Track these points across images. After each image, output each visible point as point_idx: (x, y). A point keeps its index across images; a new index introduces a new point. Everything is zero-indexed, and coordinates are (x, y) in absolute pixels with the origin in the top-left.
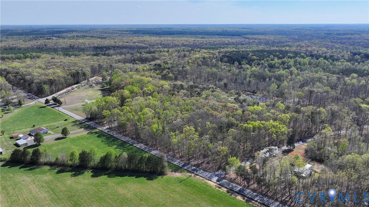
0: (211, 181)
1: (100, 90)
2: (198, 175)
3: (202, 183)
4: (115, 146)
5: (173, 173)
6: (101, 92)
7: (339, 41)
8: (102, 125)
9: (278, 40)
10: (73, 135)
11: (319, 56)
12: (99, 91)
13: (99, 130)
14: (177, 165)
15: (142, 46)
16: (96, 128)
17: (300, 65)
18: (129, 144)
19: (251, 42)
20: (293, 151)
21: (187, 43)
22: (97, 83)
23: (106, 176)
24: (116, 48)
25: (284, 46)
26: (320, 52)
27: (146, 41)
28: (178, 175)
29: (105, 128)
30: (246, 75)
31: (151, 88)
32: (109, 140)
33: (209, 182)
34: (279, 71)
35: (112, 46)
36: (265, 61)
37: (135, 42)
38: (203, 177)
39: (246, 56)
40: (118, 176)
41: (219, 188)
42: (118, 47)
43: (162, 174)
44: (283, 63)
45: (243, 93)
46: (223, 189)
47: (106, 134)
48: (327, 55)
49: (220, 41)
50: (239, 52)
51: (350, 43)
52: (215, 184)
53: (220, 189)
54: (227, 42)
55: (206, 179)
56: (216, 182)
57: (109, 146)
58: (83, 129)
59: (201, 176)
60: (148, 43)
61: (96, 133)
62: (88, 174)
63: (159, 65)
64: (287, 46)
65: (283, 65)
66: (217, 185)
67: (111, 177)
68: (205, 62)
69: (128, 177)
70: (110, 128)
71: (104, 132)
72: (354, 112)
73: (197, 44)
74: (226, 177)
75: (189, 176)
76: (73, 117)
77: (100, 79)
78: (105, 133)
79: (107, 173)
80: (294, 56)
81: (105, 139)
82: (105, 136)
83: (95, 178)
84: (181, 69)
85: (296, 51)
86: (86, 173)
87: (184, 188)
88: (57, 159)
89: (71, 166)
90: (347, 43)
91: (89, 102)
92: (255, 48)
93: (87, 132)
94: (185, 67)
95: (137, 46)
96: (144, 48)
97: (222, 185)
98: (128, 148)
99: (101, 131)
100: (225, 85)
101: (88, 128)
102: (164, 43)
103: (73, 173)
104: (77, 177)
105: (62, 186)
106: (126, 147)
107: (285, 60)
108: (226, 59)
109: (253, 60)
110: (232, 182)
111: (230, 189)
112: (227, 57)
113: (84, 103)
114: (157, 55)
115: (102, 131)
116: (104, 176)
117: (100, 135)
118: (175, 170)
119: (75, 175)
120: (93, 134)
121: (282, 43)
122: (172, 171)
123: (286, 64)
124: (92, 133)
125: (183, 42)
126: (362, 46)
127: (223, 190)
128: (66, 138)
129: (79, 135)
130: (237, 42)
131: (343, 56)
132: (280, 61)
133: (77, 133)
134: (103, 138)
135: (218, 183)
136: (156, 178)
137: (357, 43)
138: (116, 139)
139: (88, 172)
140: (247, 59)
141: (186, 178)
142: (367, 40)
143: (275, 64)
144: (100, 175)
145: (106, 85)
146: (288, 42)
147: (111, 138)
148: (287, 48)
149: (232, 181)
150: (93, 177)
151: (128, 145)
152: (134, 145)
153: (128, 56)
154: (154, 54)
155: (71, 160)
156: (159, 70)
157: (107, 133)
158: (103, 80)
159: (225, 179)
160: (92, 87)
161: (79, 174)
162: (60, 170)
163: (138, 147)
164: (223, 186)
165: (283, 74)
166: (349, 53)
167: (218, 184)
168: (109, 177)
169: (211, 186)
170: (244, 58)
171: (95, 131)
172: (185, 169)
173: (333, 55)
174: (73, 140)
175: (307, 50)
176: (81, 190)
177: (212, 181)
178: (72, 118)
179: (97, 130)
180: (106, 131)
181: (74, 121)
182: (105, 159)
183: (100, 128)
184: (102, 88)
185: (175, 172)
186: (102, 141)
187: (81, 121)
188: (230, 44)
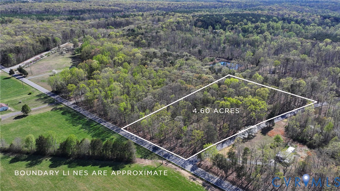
0: (184, 170)
1: (70, 57)
2: (171, 163)
3: (174, 173)
4: (80, 126)
5: (143, 160)
6: (72, 60)
7: (307, 4)
8: (69, 99)
9: (250, 3)
10: (36, 112)
11: (290, 19)
12: (70, 59)
13: (65, 105)
14: (147, 150)
15: (117, 9)
16: (61, 103)
17: (273, 29)
18: (96, 122)
19: (224, 5)
20: (273, 128)
21: (162, 6)
22: (68, 50)
23: (66, 166)
24: (91, 12)
25: (256, 10)
26: (292, 16)
27: (122, 4)
28: (147, 162)
29: (70, 103)
30: (220, 40)
31: (122, 57)
32: (74, 118)
33: (183, 171)
34: (253, 36)
35: (87, 10)
36: (238, 26)
37: (110, 6)
38: (176, 165)
39: (220, 20)
40: (80, 166)
41: (194, 179)
42: (93, 11)
43: (129, 161)
44: (257, 27)
45: (217, 60)
46: (198, 181)
47: (71, 111)
48: (298, 18)
49: (194, 4)
50: (213, 15)
51: (318, 6)
52: (189, 175)
53: (194, 181)
54: (200, 5)
55: (180, 167)
56: (190, 171)
57: (74, 125)
58: (47, 105)
59: (173, 164)
60: (124, 7)
61: (61, 109)
62: (46, 162)
63: (133, 31)
64: (259, 9)
65: (257, 30)
66: (191, 176)
67: (72, 168)
68: (179, 26)
69: (91, 166)
70: (77, 103)
71: (70, 108)
72: (334, 83)
73: (172, 8)
74: (202, 165)
75: (160, 163)
76: (38, 90)
77: (71, 45)
78: (71, 108)
79: (68, 161)
80: (266, 20)
81: (69, 117)
82: (70, 113)
83: (53, 168)
84: (154, 34)
85: (268, 14)
86: (44, 161)
87: (154, 180)
89: (27, 153)
90: (316, 7)
91: (56, 72)
92: (228, 12)
93: (52, 108)
94: (159, 32)
95: (112, 9)
96: (119, 11)
97: (196, 176)
98: (94, 128)
99: (67, 106)
100: (200, 52)
101: (52, 103)
102: (139, 6)
103: (29, 162)
104: (32, 168)
105: (14, 180)
106: (92, 126)
107: (258, 25)
108: (200, 23)
109: (227, 24)
110: (208, 171)
111: (206, 181)
112: (201, 21)
113: (51, 74)
114: (131, 19)
115: (68, 107)
116: (63, 166)
117: (65, 112)
118: (145, 156)
119: (31, 165)
120: (58, 111)
121: (254, 6)
122: (141, 158)
123: (259, 28)
124: (56, 109)
125: (158, 5)
126: (330, 9)
127: (198, 182)
128: (27, 115)
129: (42, 112)
130: (211, 5)
131: (313, 20)
132: (253, 25)
133: (40, 109)
134: (68, 116)
135: (192, 172)
136: (123, 167)
137: (325, 7)
138: (82, 117)
139: (47, 160)
140: (220, 23)
141: (156, 167)
142: (334, 3)
143: (248, 28)
144: (60, 165)
145: (77, 53)
146: (260, 5)
147: (77, 115)
148: (260, 12)
149: (208, 169)
150: (51, 168)
151: (95, 124)
152: (101, 124)
153: (102, 20)
154: (128, 19)
155: (26, 147)
156: (132, 36)
157: (73, 109)
158: (74, 46)
159: (200, 167)
160: (62, 54)
161: (36, 164)
162: (14, 158)
163: (105, 127)
164: (198, 177)
165: (258, 39)
166: (319, 16)
167: (193, 174)
168: (69, 167)
169: (184, 178)
170: (218, 22)
171: (61, 107)
172: (157, 155)
173: (304, 19)
174: (35, 118)
175: (278, 14)
176: (35, 185)
177: (186, 171)
178: (37, 92)
179: (63, 106)
180: (72, 107)
181: (38, 94)
182: (65, 145)
183: (66, 103)
184: (72, 56)
185: (145, 158)
186: (67, 120)
187: (47, 95)
188: (203, 8)
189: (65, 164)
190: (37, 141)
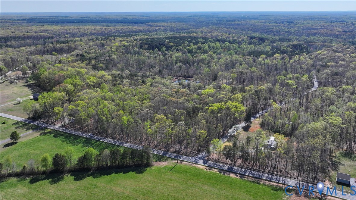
0: (198, 164)
1: (24, 86)
2: (184, 161)
3: (191, 167)
4: (81, 145)
5: (158, 162)
6: (28, 88)
7: (231, 27)
8: (52, 123)
9: (181, 27)
10: (24, 139)
11: (224, 40)
12: (25, 87)
13: (51, 129)
14: (157, 155)
15: (47, 36)
16: (47, 128)
17: (214, 49)
18: (94, 140)
19: (158, 29)
21: (95, 31)
22: (19, 79)
23: (91, 178)
24: (16, 39)
25: (189, 33)
26: (224, 37)
27: (49, 30)
28: (163, 164)
29: (57, 126)
30: (172, 61)
31: (93, 80)
32: (69, 139)
33: (197, 165)
34: (200, 56)
35: (11, 37)
36: (182, 47)
37: (36, 32)
38: (189, 162)
39: (164, 43)
40: (104, 175)
41: (210, 170)
42: (19, 38)
43: (148, 165)
44: (199, 48)
45: (176, 78)
46: (213, 170)
47: (62, 133)
48: (230, 39)
49: (127, 29)
50: (153, 39)
51: (241, 29)
52: (204, 167)
53: (211, 171)
54: (134, 30)
55: (193, 163)
56: (203, 164)
57: (74, 145)
58: (31, 131)
59: (186, 162)
60: (53, 33)
61: (50, 133)
62: (68, 179)
63: (82, 56)
64: (194, 32)
65: (200, 50)
66: (206, 167)
67: (97, 178)
68: (127, 50)
69: (115, 174)
70: (63, 126)
71: (58, 131)
73: (106, 33)
74: (210, 159)
75: (175, 163)
76: (11, 119)
77: (20, 74)
78: (60, 131)
79: (89, 173)
80: (204, 41)
81: (64, 139)
82: (62, 135)
83: (80, 181)
84: (107, 58)
85: (203, 36)
86: (65, 177)
87: (178, 175)
88: (24, 167)
89: (44, 173)
90: (239, 29)
91: (21, 100)
93: (39, 133)
94: (112, 56)
95: (40, 35)
96: (49, 38)
97: (210, 167)
98: (96, 145)
99: (54, 130)
100: (160, 71)
101: (36, 128)
102: (70, 31)
103: (51, 180)
104: (57, 184)
105: (46, 196)
106: (93, 144)
107: (200, 46)
108: (146, 46)
109: (171, 47)
111: (219, 169)
112: (146, 44)
113: (15, 102)
114: (73, 46)
115: (56, 130)
116: (88, 178)
117: (56, 135)
118: (158, 159)
119: (54, 182)
120: (47, 135)
121: (185, 29)
122: (156, 161)
123: (202, 49)
124: (45, 134)
125: (91, 30)
126: (251, 30)
127: (215, 171)
128: (16, 143)
129: (31, 137)
130: (145, 29)
131: (243, 40)
132: (196, 46)
133: (27, 136)
134: (62, 138)
135: (205, 165)
136: (145, 170)
137: (246, 29)
138: (76, 137)
139: (67, 176)
140: (164, 45)
141: (174, 166)
142: (252, 26)
143: (192, 49)
144: (84, 177)
145: (30, 81)
146: (190, 28)
147: (71, 136)
148: (195, 35)
149: (217, 161)
150: (77, 181)
151: (94, 141)
152: (101, 140)
153: (40, 47)
154: (69, 44)
155: (43, 166)
156: (86, 60)
157: (62, 132)
158: (23, 74)
159: (210, 161)
160: (13, 83)
161: (58, 180)
162: (32, 179)
163: (106, 143)
164: (212, 168)
165: (206, 58)
166: (247, 37)
167: (207, 166)
168: (94, 178)
169: (202, 170)
170: (162, 45)
171: (48, 131)
172: (168, 157)
173: (235, 39)
174: (28, 144)
175: (212, 36)
176: (71, 196)
177: (200, 165)
178: (10, 120)
179: (50, 130)
180: (61, 130)
181: (14, 122)
183: (52, 127)
184: (26, 84)
185: (160, 161)
186: (63, 141)
187: (24, 122)
188: (138, 32)
189: (88, 176)
190: (54, 159)
